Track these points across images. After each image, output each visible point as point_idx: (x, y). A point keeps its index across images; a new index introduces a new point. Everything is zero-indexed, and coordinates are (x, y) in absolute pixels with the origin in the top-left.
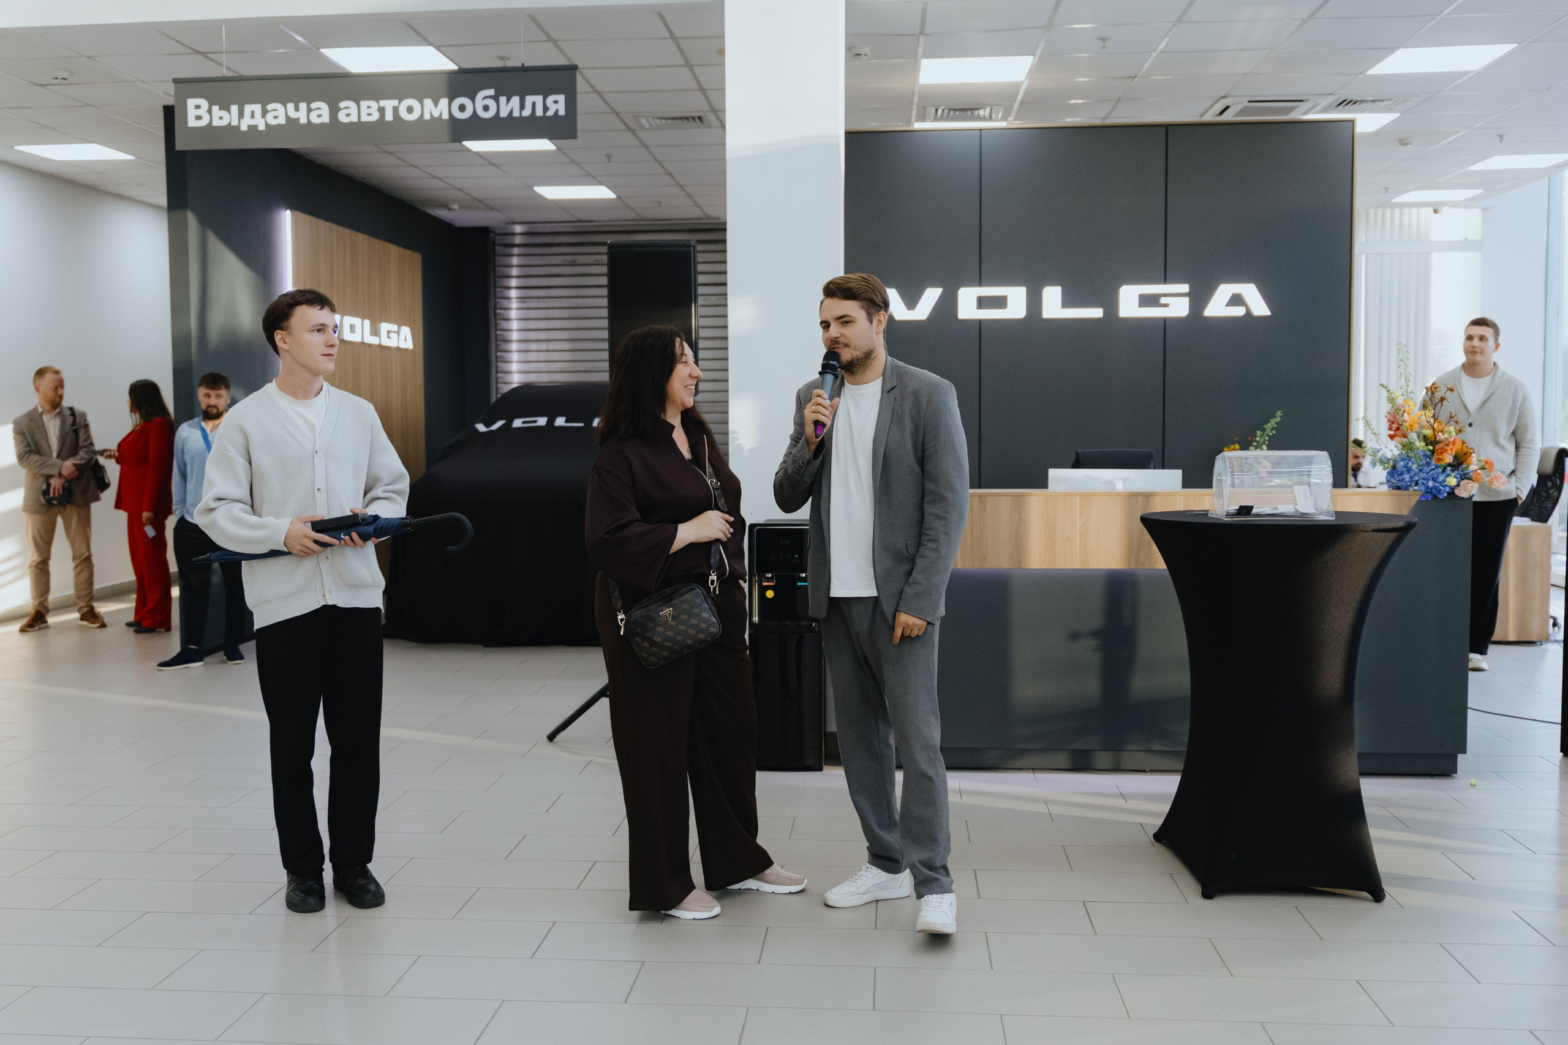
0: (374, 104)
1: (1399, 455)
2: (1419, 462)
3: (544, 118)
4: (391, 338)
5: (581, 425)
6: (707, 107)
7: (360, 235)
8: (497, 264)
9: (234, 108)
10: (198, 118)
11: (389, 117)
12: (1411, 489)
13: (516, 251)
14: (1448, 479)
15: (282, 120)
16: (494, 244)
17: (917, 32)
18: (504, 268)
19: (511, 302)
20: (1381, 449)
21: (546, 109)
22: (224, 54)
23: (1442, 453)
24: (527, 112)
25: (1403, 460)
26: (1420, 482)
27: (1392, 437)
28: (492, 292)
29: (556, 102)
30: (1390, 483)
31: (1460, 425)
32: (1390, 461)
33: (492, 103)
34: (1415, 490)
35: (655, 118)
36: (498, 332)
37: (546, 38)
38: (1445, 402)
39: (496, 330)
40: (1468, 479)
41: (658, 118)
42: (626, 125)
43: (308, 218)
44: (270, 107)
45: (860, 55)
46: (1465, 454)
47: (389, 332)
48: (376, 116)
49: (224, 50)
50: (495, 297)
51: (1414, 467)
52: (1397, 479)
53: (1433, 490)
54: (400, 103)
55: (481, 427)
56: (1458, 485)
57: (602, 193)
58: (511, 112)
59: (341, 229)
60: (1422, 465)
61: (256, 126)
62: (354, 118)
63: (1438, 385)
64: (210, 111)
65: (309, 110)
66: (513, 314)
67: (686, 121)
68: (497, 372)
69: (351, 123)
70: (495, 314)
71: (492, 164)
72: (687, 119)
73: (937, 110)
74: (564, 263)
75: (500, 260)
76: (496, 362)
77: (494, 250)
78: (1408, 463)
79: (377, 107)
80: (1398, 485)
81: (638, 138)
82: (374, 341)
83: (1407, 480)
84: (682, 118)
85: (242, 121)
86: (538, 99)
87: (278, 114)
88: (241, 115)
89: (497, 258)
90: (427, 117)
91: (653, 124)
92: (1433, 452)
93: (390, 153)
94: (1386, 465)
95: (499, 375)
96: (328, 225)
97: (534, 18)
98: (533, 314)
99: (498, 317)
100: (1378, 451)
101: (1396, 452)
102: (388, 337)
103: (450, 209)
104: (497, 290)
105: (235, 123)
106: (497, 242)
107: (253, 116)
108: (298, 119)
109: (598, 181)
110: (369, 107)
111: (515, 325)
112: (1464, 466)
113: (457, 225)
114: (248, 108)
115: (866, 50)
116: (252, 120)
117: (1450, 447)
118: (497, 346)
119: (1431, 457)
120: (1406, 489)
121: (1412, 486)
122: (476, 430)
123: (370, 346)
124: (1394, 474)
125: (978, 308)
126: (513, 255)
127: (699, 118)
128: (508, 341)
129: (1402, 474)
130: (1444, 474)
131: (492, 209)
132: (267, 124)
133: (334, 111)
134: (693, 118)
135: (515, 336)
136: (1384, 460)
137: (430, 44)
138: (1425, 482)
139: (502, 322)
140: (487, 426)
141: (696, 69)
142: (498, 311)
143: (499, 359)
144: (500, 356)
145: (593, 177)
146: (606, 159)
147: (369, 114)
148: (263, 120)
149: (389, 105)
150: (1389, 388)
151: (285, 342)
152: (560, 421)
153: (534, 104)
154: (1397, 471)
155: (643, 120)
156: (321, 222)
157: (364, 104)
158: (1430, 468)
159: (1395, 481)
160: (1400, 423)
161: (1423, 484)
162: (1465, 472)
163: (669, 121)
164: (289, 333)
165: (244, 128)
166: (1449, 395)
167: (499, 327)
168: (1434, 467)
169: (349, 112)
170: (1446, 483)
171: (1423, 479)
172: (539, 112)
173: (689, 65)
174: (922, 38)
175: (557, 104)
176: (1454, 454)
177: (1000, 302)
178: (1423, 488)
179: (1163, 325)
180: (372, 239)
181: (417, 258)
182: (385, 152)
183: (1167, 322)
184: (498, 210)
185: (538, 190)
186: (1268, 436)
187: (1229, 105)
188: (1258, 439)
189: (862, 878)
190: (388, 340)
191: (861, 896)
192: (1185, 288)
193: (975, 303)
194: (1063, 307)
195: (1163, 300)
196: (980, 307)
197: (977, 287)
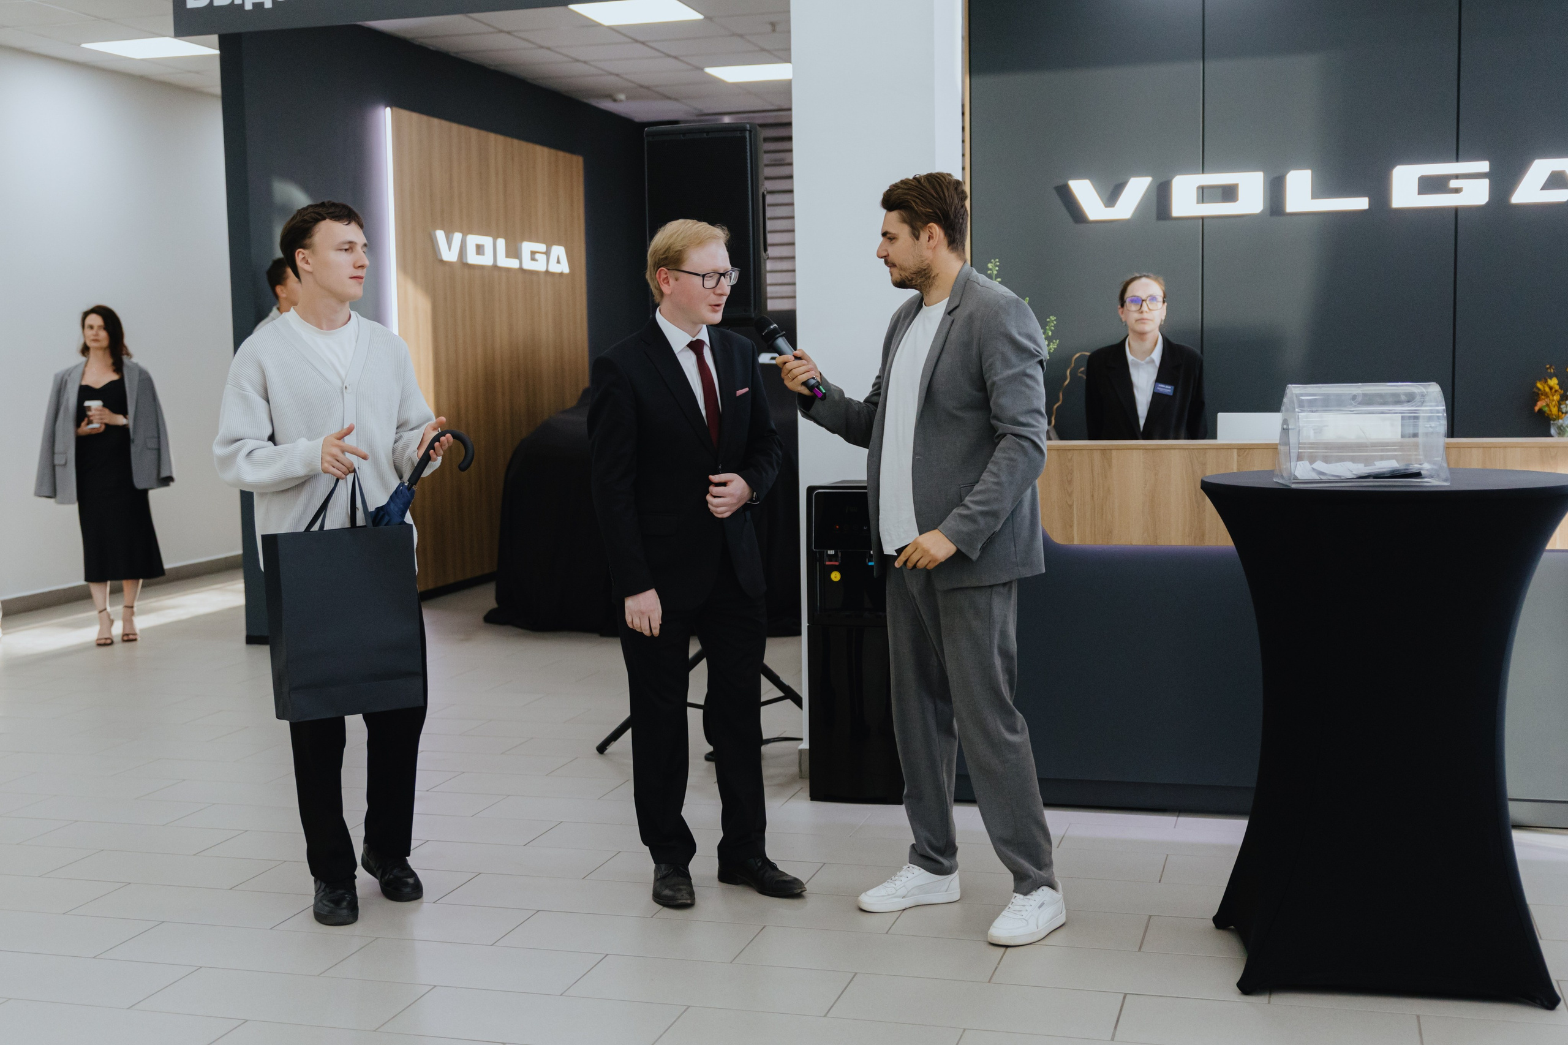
4: (537, 260)
7: (492, 136)
43: (415, 116)
47: (533, 253)
59: (463, 128)
71: (636, 41)
82: (513, 264)
93: (509, 33)
96: (445, 124)
102: (533, 259)
103: (615, 100)
113: (636, 120)
123: (508, 270)
125: (1198, 203)
131: (669, 98)
145: (768, 51)
146: (769, 28)
151: (307, 262)
156: (436, 122)
164: (313, 252)
177: (1229, 193)
179: (1454, 216)
180: (509, 140)
181: (577, 163)
182: (501, 31)
183: (1459, 214)
184: (676, 99)
185: (710, 71)
189: (902, 878)
190: (533, 262)
191: (900, 900)
192: (1484, 166)
193: (1194, 195)
194: (1315, 195)
195: (1453, 184)
196: (1202, 199)
197: (1198, 174)
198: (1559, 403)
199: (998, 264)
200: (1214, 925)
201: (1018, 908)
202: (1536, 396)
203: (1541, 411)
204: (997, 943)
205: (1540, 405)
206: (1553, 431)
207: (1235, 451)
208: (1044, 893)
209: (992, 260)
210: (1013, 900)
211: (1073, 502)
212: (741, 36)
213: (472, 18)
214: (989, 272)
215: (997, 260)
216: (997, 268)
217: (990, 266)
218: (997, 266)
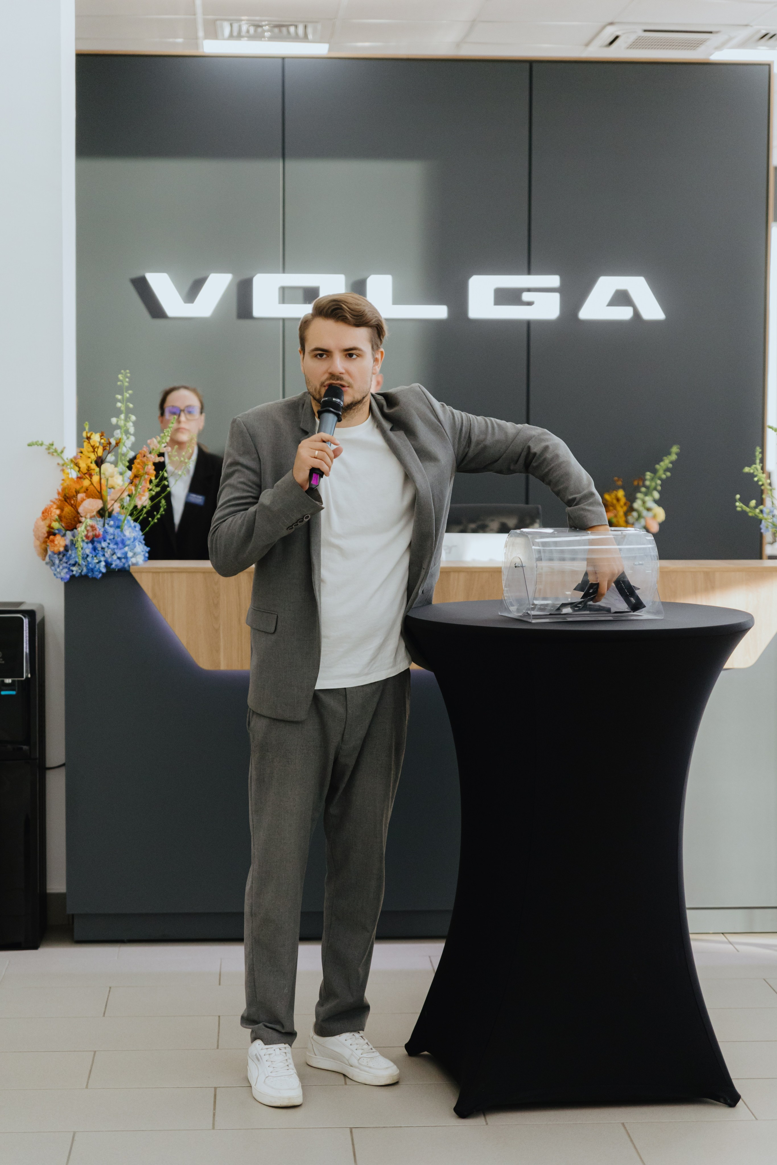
73: (231, 25)
125: (279, 303)
177: (310, 295)
179: (526, 330)
183: (532, 327)
186: (660, 479)
187: (618, 33)
188: (647, 483)
192: (554, 281)
193: (276, 295)
196: (283, 300)
197: (279, 273)
198: (626, 514)
199: (129, 375)
200: (406, 1053)
209: (122, 371)
211: (220, 627)
214: (119, 383)
215: (128, 371)
216: (127, 380)
217: (120, 377)
218: (127, 377)
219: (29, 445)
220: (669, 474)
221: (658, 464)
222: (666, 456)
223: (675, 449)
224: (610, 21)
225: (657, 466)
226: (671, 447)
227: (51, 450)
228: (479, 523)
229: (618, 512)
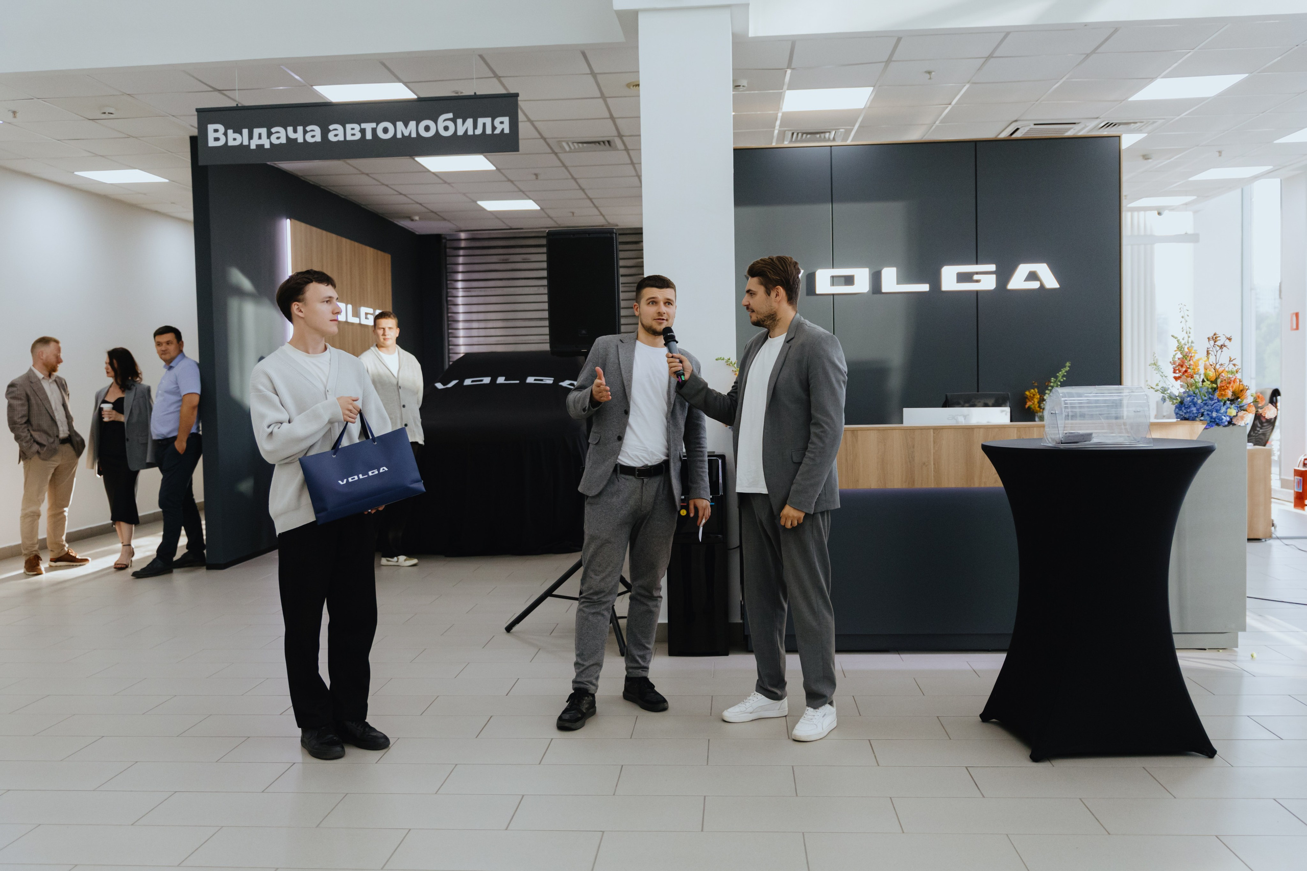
0: (356, 127)
1: (1184, 393)
2: (1203, 397)
3: (493, 135)
5: (518, 382)
6: (615, 133)
7: (344, 240)
8: (448, 263)
9: (245, 132)
10: (217, 139)
11: (369, 136)
12: (1197, 419)
13: (461, 252)
14: (1229, 410)
15: (283, 140)
16: (445, 248)
17: (786, 67)
18: (453, 266)
19: (458, 291)
20: (1169, 388)
21: (494, 128)
22: (237, 91)
23: (1224, 390)
24: (479, 131)
25: (1189, 396)
26: (1205, 413)
27: (1176, 378)
28: (445, 285)
29: (502, 123)
30: (1178, 415)
31: (1237, 367)
32: (1178, 398)
33: (451, 124)
34: (1201, 420)
35: (573, 143)
36: (449, 315)
37: (492, 75)
38: (1224, 349)
39: (448, 313)
40: (1244, 410)
41: (576, 143)
42: (551, 148)
43: (302, 226)
44: (273, 130)
45: (740, 86)
46: (1241, 391)
47: (366, 314)
48: (358, 136)
49: (237, 89)
50: (447, 288)
51: (1199, 401)
52: (1185, 411)
53: (1216, 420)
54: (377, 125)
55: (439, 386)
56: (1237, 415)
57: (529, 205)
58: (466, 131)
59: (329, 234)
60: (1206, 400)
61: (263, 145)
62: (341, 138)
63: (1217, 336)
64: (225, 134)
65: (305, 132)
66: (460, 300)
67: (598, 144)
68: (449, 345)
69: (338, 141)
70: (447, 301)
71: (445, 182)
72: (599, 143)
73: (793, 134)
74: (498, 261)
75: (450, 260)
76: (448, 337)
77: (445, 252)
78: (1194, 399)
79: (359, 129)
80: (1185, 416)
81: (559, 159)
82: (355, 320)
83: (1195, 412)
84: (594, 142)
85: (251, 141)
86: (488, 121)
87: (280, 135)
88: (251, 137)
89: (448, 258)
90: (399, 136)
91: (573, 148)
92: (1215, 390)
93: (367, 174)
94: (1175, 401)
95: (450, 347)
96: (319, 231)
97: (482, 56)
98: (475, 300)
99: (450, 303)
100: (1168, 390)
101: (1182, 390)
102: (366, 318)
103: (412, 220)
104: (448, 282)
105: (246, 143)
106: (448, 246)
107: (260, 137)
108: (296, 139)
109: (527, 196)
110: (353, 129)
111: (461, 309)
112: (1239, 400)
113: (417, 233)
114: (256, 131)
115: (744, 82)
116: (260, 140)
117: (1231, 385)
118: (448, 325)
119: (1212, 393)
120: (1194, 419)
121: (1199, 416)
122: (436, 388)
123: (352, 324)
124: (1181, 408)
125: (831, 286)
126: (459, 256)
127: (609, 142)
128: (458, 321)
129: (1189, 407)
130: (1225, 406)
131: (445, 220)
132: (271, 143)
133: (325, 132)
134: (604, 142)
135: (461, 317)
136: (1173, 397)
137: (400, 80)
138: (1210, 413)
139: (452, 307)
140: (444, 385)
141: (609, 100)
142: (449, 299)
143: (450, 336)
144: (451, 333)
145: (523, 192)
146: (534, 177)
147: (353, 135)
148: (269, 140)
149: (368, 127)
150: (1179, 339)
152: (501, 380)
153: (484, 125)
154: (1185, 405)
155: (564, 144)
156: (314, 229)
157: (349, 126)
158: (1213, 402)
159: (1183, 414)
160: (1188, 366)
161: (1208, 414)
162: (1241, 405)
163: (585, 145)
165: (253, 147)
166: (1227, 343)
167: (450, 311)
168: (1216, 401)
169: (337, 133)
170: (1228, 414)
171: (1207, 410)
172: (489, 131)
173: (603, 97)
174: (789, 71)
175: (503, 124)
176: (1234, 389)
177: (849, 280)
178: (1208, 418)
179: (975, 296)
180: (353, 242)
181: (387, 258)
182: (363, 173)
183: (979, 294)
184: (449, 221)
185: (480, 203)
186: (1060, 382)
187: (1019, 127)
188: (1052, 384)
189: (750, 701)
190: (366, 320)
191: (749, 714)
192: (992, 267)
193: (829, 281)
194: (898, 283)
195: (976, 277)
196: (833, 284)
197: (830, 268)
198: (1039, 403)
200: (980, 719)
201: (810, 717)
202: (1024, 399)
203: (1029, 407)
204: (799, 740)
205: (1029, 404)
206: (1037, 419)
207: (932, 430)
208: (827, 707)
210: (806, 712)
212: (512, 182)
213: (349, 164)
219: (716, 360)
220: (1065, 379)
221: (1058, 373)
222: (1063, 368)
223: (1068, 364)
224: (1015, 119)
225: (1058, 374)
226: (1066, 363)
227: (729, 363)
228: (971, 403)
229: (1035, 402)
